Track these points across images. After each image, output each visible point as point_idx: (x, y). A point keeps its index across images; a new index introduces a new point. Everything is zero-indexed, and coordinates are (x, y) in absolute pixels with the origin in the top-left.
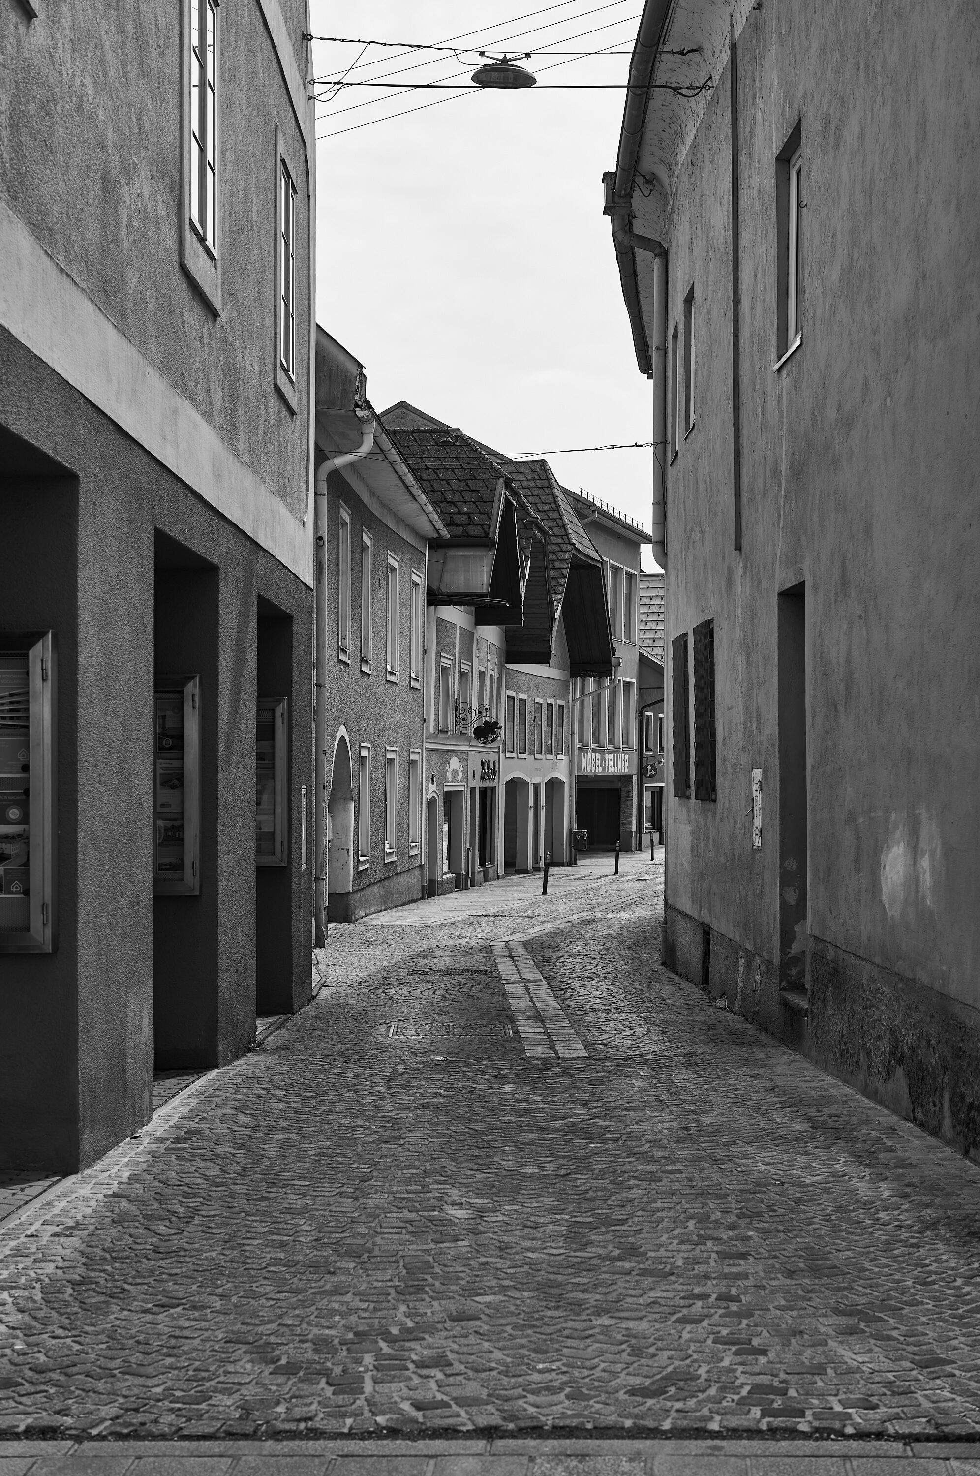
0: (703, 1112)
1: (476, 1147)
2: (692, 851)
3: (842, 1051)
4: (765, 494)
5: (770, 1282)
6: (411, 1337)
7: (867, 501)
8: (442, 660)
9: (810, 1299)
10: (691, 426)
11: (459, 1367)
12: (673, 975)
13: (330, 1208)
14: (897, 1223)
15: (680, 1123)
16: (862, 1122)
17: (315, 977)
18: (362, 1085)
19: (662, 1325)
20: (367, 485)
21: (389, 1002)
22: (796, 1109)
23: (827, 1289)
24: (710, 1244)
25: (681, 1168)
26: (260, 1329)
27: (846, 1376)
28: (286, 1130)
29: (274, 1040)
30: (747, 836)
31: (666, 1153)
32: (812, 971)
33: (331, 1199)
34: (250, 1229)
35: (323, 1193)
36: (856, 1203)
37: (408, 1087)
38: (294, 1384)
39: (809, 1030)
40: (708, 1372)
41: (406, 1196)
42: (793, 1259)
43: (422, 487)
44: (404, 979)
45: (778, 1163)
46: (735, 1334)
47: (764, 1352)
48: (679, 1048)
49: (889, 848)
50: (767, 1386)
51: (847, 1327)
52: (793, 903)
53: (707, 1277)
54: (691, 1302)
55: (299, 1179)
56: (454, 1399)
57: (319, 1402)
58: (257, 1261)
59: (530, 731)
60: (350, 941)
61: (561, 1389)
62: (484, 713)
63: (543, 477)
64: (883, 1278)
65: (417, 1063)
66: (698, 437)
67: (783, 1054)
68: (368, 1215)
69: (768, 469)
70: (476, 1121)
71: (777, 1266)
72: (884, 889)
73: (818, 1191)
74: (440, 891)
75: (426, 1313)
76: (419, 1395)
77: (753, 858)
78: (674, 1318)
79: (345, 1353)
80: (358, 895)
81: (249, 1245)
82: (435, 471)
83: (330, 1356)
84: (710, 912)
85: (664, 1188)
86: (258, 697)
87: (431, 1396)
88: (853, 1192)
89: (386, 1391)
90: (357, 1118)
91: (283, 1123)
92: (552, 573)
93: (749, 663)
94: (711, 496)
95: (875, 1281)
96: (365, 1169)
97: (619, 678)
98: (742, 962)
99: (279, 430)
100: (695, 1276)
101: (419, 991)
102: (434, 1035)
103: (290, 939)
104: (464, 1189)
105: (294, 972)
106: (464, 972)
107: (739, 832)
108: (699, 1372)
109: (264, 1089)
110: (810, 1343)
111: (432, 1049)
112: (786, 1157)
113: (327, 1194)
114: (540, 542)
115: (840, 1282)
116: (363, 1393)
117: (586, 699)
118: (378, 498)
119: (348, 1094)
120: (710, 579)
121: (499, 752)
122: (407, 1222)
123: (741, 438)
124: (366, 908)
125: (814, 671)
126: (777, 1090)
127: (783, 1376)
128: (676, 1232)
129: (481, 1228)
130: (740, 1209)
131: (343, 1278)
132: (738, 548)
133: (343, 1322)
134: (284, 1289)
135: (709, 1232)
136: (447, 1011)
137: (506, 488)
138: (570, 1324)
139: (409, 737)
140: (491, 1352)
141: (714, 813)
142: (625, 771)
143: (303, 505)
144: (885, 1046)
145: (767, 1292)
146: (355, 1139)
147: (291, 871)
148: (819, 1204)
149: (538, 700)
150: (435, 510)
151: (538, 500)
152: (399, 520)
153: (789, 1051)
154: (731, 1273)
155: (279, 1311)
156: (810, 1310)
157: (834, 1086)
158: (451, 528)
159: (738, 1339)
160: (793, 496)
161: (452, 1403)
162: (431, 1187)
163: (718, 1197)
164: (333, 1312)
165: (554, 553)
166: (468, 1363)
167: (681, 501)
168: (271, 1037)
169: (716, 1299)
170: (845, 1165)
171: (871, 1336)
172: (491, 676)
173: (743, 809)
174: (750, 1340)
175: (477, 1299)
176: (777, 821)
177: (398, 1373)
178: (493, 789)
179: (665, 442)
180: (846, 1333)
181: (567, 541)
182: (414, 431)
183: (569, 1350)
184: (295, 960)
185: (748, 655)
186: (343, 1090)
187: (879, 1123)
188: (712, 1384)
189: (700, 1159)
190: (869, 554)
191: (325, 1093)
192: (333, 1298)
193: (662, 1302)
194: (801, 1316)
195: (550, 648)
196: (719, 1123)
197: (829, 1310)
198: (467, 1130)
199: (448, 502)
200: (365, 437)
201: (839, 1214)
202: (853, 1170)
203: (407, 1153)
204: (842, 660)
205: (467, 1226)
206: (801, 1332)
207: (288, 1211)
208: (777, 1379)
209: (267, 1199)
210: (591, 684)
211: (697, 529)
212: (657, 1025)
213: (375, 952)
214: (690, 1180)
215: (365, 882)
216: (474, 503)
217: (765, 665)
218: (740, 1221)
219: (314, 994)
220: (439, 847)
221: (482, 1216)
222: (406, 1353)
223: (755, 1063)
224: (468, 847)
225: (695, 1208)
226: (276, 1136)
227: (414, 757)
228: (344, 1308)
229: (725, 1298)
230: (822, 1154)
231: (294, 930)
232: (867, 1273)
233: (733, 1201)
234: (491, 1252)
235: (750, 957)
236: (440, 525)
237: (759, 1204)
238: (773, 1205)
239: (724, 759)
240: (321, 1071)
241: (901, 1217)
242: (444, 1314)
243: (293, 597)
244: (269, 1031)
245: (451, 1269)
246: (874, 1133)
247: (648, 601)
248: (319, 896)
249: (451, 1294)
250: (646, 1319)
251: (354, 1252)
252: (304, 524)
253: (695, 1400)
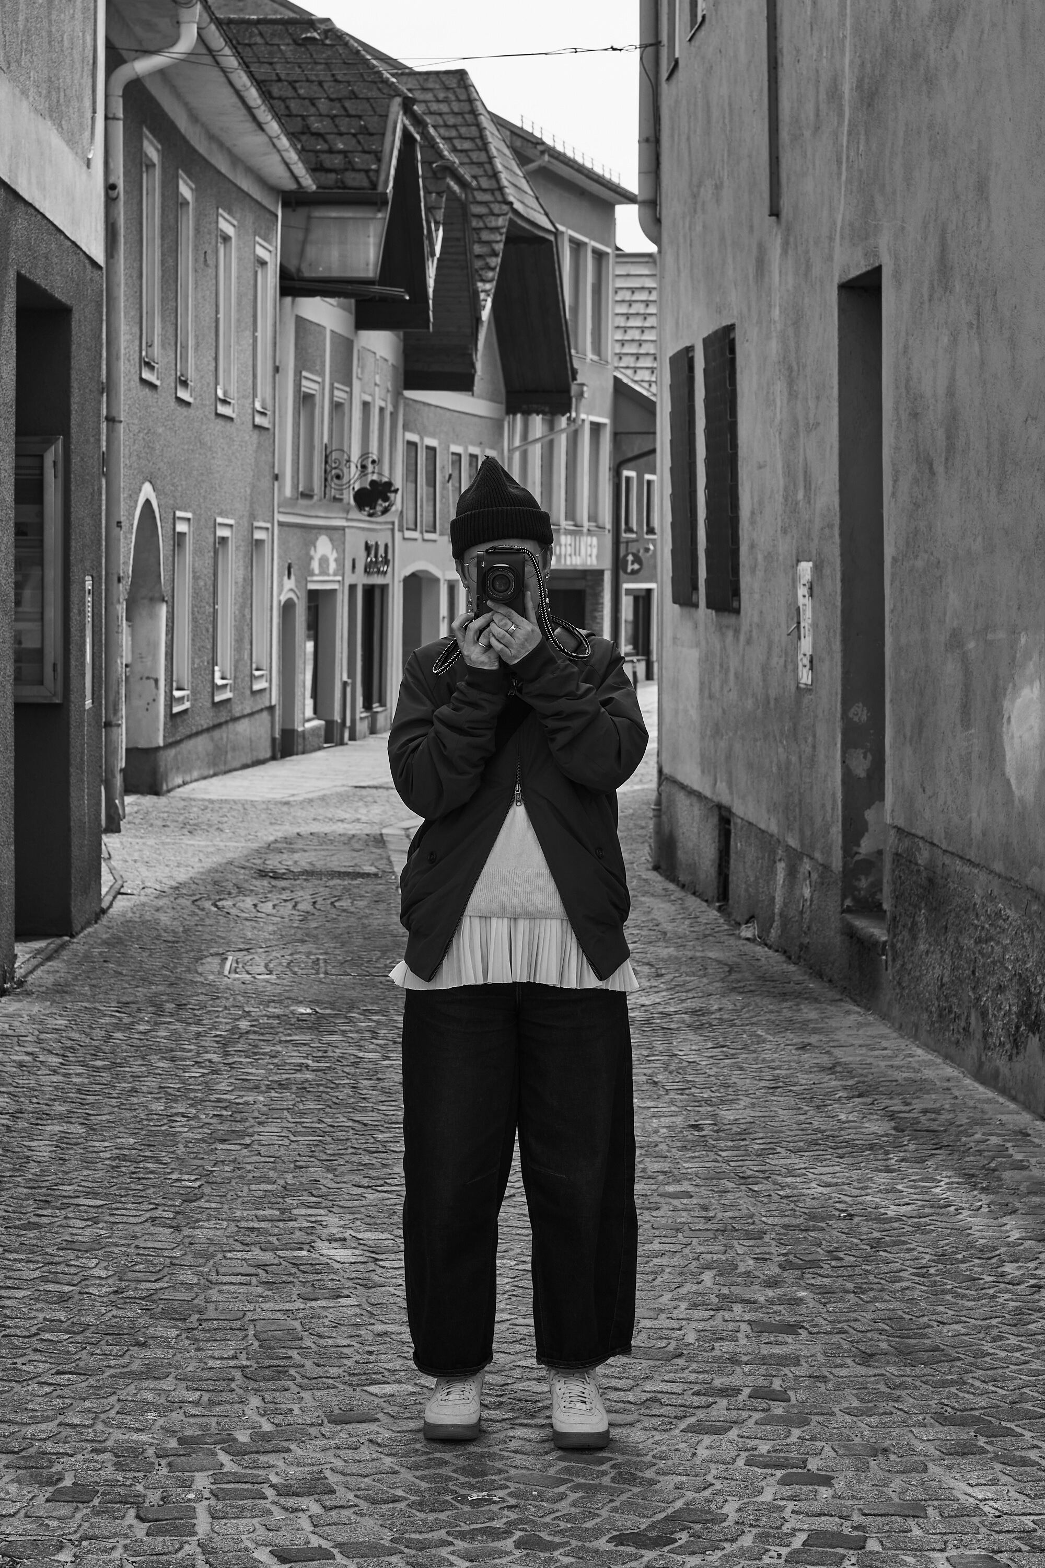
0: (723, 1102)
1: (365, 1150)
2: (701, 690)
3: (941, 1010)
4: (817, 129)
5: (835, 1371)
6: (269, 1447)
7: (980, 141)
8: (304, 382)
9: (898, 1399)
10: (699, 19)
11: (344, 1495)
12: (672, 886)
13: (136, 1243)
14: (1033, 1282)
15: (687, 1118)
16: (975, 1122)
17: (107, 880)
18: (184, 1050)
19: (666, 1436)
20: (186, 104)
21: (223, 920)
22: (869, 1100)
23: (925, 1383)
24: (738, 1308)
25: (691, 1189)
26: (30, 1430)
27: (957, 1520)
28: (65, 1118)
29: (43, 976)
30: (790, 667)
31: (665, 1166)
32: (894, 883)
33: (137, 1228)
34: (11, 1274)
35: (125, 1219)
36: (967, 1249)
37: (256, 1054)
38: (85, 1518)
39: (889, 975)
40: (739, 1510)
41: (256, 1225)
42: (870, 1335)
43: (272, 109)
44: (246, 885)
45: (843, 1184)
46: (781, 1451)
47: (827, 1481)
48: (683, 1001)
49: (1016, 690)
50: (833, 1534)
51: (957, 1444)
52: (863, 775)
53: (734, 1360)
54: (711, 1400)
55: (87, 1195)
56: (339, 1545)
57: (126, 1547)
58: (22, 1323)
59: (442, 497)
60: (160, 823)
61: (507, 1533)
62: (370, 468)
63: (463, 97)
64: (1012, 1367)
65: (269, 1017)
66: (710, 37)
67: (848, 1012)
68: (197, 1255)
69: (822, 89)
70: (364, 1109)
71: (846, 1346)
72: (1009, 755)
73: (908, 1228)
74: (300, 748)
75: (291, 1410)
76: (283, 1539)
77: (798, 702)
78: (683, 1425)
79: (165, 1471)
80: (172, 752)
81: (10, 1298)
82: (292, 84)
83: (141, 1474)
84: (730, 785)
85: (664, 1221)
86: (18, 433)
87: (303, 1541)
88: (963, 1231)
89: (231, 1531)
90: (176, 1101)
91: (59, 1108)
92: (477, 249)
93: (792, 395)
94: (731, 131)
95: (1000, 1371)
96: (190, 1182)
97: (583, 416)
98: (781, 867)
99: (50, 14)
100: (716, 1360)
101: (270, 904)
102: (295, 973)
103: (68, 819)
104: (348, 1217)
105: (73, 871)
106: (341, 875)
107: (777, 662)
108: (724, 1511)
109: (28, 1054)
110: (901, 1468)
111: (292, 995)
112: (855, 1174)
113: (132, 1220)
114: (458, 199)
115: (944, 1371)
116: (194, 1534)
117: (530, 449)
118: (203, 125)
119: (161, 1064)
120: (730, 260)
121: (393, 530)
122: (258, 1266)
123: (780, 40)
124: (185, 772)
125: (896, 410)
126: (838, 1069)
127: (857, 1518)
128: (683, 1290)
129: (376, 1278)
130: (784, 1255)
131: (160, 1353)
132: (775, 213)
133: (161, 1422)
134: (66, 1368)
135: (736, 1290)
136: (316, 937)
137: (405, 113)
138: (519, 1432)
139: (252, 503)
140: (395, 1472)
141: (737, 631)
142: (592, 562)
143: (87, 134)
144: (1010, 1002)
145: (830, 1385)
146: (175, 1135)
147: (68, 711)
148: (909, 1250)
149: (455, 448)
150: (293, 145)
151: (453, 133)
152: (235, 160)
153: (857, 1009)
154: (772, 1356)
155: (59, 1403)
156: (899, 1416)
157: (929, 1064)
158: (318, 174)
159: (786, 1459)
160: (863, 132)
161: (335, 1551)
162: (295, 1212)
163: (749, 1235)
164: (145, 1407)
165: (480, 217)
166: (359, 1489)
167: (684, 138)
168: (38, 973)
169: (750, 1397)
170: (949, 1189)
171: (997, 1457)
172: (382, 410)
173: (784, 626)
174: (805, 1461)
175: (372, 1389)
176: (837, 646)
177: (249, 1503)
178: (384, 588)
179: (657, 44)
180: (957, 1454)
181: (500, 198)
182: (259, 22)
183: (518, 1471)
184: (75, 851)
185: (791, 383)
186: (154, 1058)
187: (1002, 1124)
188: (747, 1529)
189: (720, 1176)
190: (983, 225)
191: (125, 1062)
192: (145, 1384)
193: (665, 1400)
194: (884, 1425)
195: (473, 366)
196: (749, 1119)
197: (928, 1416)
198: (350, 1124)
199: (313, 134)
200: (184, 29)
201: (941, 1266)
202: (961, 1197)
203: (257, 1158)
204: (941, 391)
205: (354, 1275)
206: (885, 1450)
207: (70, 1245)
208: (848, 1523)
209: (38, 1226)
210: (538, 423)
211: (709, 183)
212: (648, 964)
213: (199, 841)
214: (705, 1208)
215: (183, 731)
216: (354, 135)
217: (818, 398)
218: (785, 1274)
219: (105, 905)
220: (299, 677)
221: (377, 1260)
222: (261, 1472)
223: (804, 1026)
224: (345, 678)
225: (714, 1252)
226: (48, 1128)
227: (258, 535)
228: (162, 1400)
229: (762, 1394)
230: (913, 1171)
231: (74, 803)
232: (987, 1359)
233: (774, 1243)
234: (392, 1316)
235: (794, 858)
236: (300, 169)
237: (814, 1249)
238: (837, 1250)
239: (752, 546)
240: (118, 1027)
241: (1038, 1272)
242: (320, 1413)
243: (72, 280)
244: (34, 962)
245: (330, 1342)
246: (994, 1140)
247: (627, 296)
248: (111, 751)
249: (331, 1381)
250: (639, 1426)
251: (176, 1312)
252: (88, 163)
253: (719, 1554)
